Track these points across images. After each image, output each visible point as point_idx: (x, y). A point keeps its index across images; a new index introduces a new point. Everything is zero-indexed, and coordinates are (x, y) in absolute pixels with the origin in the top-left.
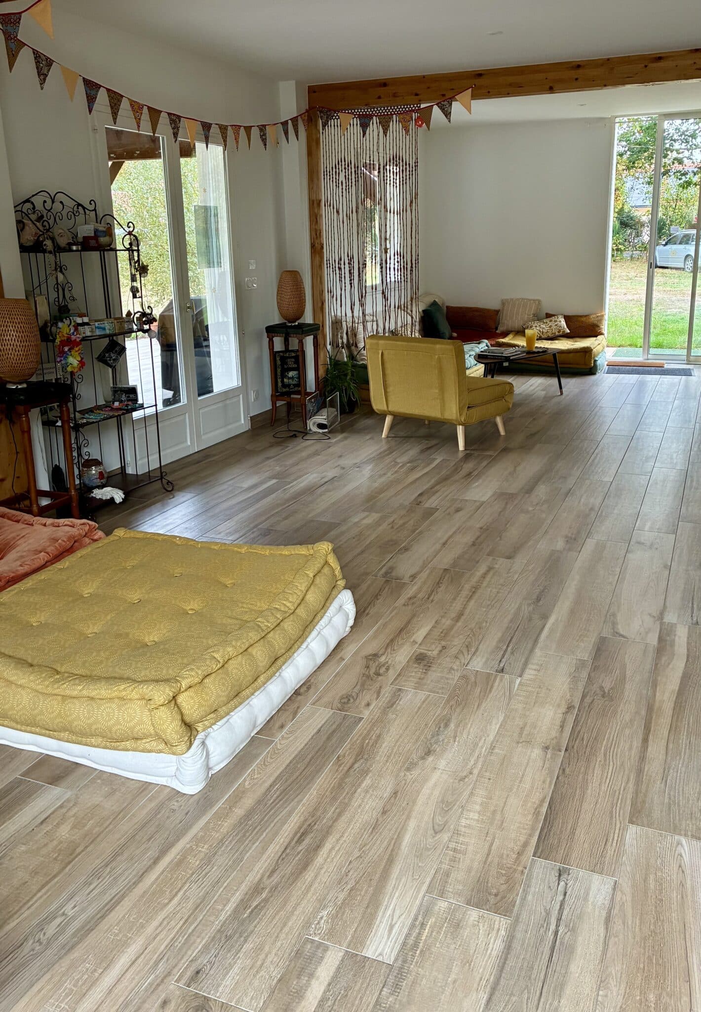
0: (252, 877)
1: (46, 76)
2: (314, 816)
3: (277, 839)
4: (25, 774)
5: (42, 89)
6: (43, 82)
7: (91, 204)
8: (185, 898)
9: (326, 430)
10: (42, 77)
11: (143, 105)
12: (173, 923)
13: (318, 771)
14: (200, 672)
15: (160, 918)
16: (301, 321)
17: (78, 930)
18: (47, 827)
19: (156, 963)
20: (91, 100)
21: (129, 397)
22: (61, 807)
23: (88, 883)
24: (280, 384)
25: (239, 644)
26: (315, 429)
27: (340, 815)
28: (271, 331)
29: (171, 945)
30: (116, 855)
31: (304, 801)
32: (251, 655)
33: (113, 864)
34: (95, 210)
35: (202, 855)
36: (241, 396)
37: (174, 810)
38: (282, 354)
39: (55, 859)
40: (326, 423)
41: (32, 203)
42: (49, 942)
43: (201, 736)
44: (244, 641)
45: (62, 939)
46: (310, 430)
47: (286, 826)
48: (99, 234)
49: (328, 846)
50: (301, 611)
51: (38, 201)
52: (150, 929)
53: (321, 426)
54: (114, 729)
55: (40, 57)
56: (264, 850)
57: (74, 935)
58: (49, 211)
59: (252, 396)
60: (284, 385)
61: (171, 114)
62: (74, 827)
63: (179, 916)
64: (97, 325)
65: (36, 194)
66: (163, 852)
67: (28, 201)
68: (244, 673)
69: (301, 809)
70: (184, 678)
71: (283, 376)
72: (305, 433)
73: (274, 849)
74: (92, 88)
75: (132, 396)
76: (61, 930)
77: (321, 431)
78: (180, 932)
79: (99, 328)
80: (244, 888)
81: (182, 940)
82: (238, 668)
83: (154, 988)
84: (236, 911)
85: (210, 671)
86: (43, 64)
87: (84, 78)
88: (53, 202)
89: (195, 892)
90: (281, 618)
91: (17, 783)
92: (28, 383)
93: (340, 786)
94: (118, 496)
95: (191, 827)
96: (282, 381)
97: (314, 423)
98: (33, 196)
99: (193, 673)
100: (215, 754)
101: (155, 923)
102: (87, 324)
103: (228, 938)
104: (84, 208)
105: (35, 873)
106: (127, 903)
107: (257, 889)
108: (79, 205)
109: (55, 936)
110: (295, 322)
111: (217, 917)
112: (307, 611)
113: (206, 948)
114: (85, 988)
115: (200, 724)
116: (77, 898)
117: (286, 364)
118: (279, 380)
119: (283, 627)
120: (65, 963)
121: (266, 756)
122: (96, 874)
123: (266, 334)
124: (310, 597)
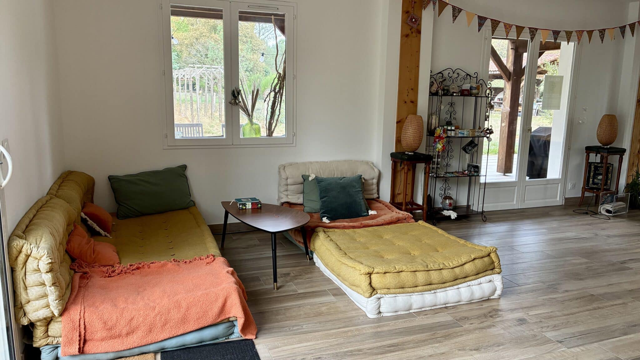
0: (362, 347)
1: (457, 17)
2: (403, 343)
3: (382, 342)
4: (328, 290)
5: (453, 23)
6: (454, 20)
7: (475, 74)
8: (337, 341)
9: (611, 215)
10: (454, 17)
11: (512, 25)
12: (326, 344)
13: (422, 333)
14: (384, 269)
15: (325, 341)
16: (613, 145)
17: (301, 332)
18: (320, 305)
19: (311, 350)
20: (481, 25)
21: (475, 170)
22: (329, 302)
23: (315, 323)
24: (591, 182)
25: (410, 267)
26: (603, 212)
27: (412, 348)
28: (589, 149)
29: (320, 348)
30: (330, 321)
31: (405, 338)
32: (416, 275)
33: (327, 323)
34: (477, 77)
35: (354, 334)
36: (560, 184)
37: (360, 319)
38: (596, 164)
39: (314, 314)
40: (611, 210)
41: (442, 74)
42: (292, 330)
43: (378, 296)
44: (414, 267)
45: (295, 331)
46: (600, 212)
47: (389, 341)
48: (472, 88)
49: (397, 353)
50: (457, 270)
51: (446, 74)
52: (319, 342)
53: (608, 211)
54: (350, 279)
55: (455, 8)
56: (375, 343)
57: (299, 332)
58: (450, 77)
59: (569, 186)
60: (594, 183)
61: (531, 28)
62: (328, 309)
63: (330, 343)
64: (460, 131)
65: (445, 70)
66: (344, 327)
67: (440, 73)
68: (408, 280)
69: (401, 339)
70: (376, 268)
71: (594, 178)
72: (596, 213)
73: (379, 344)
74: (482, 20)
75: (476, 169)
76: (298, 329)
77: (607, 214)
78: (326, 347)
79: (461, 133)
80: (356, 348)
81: (324, 349)
82: (406, 277)
83: (305, 354)
84: (347, 352)
85: (389, 271)
86: (456, 11)
87: (478, 16)
88: (453, 73)
89: (342, 340)
90: (442, 268)
91: (325, 291)
92: (415, 153)
93: (424, 341)
94: (453, 215)
95: (360, 325)
96: (593, 181)
97: (603, 209)
98: (444, 70)
99: (381, 268)
100: (384, 306)
101: (322, 341)
102: (453, 130)
103: (337, 356)
104: (470, 76)
105: (306, 314)
106: (320, 333)
107: (360, 350)
108: (468, 75)
109: (294, 330)
110: (608, 145)
111: (340, 349)
112: (461, 271)
113: (328, 354)
114: (288, 344)
115: (379, 291)
116: (309, 325)
117: (598, 170)
118: (591, 180)
119: (442, 272)
120: (290, 337)
121: (408, 320)
122: (320, 323)
123: (585, 151)
124: (467, 266)
